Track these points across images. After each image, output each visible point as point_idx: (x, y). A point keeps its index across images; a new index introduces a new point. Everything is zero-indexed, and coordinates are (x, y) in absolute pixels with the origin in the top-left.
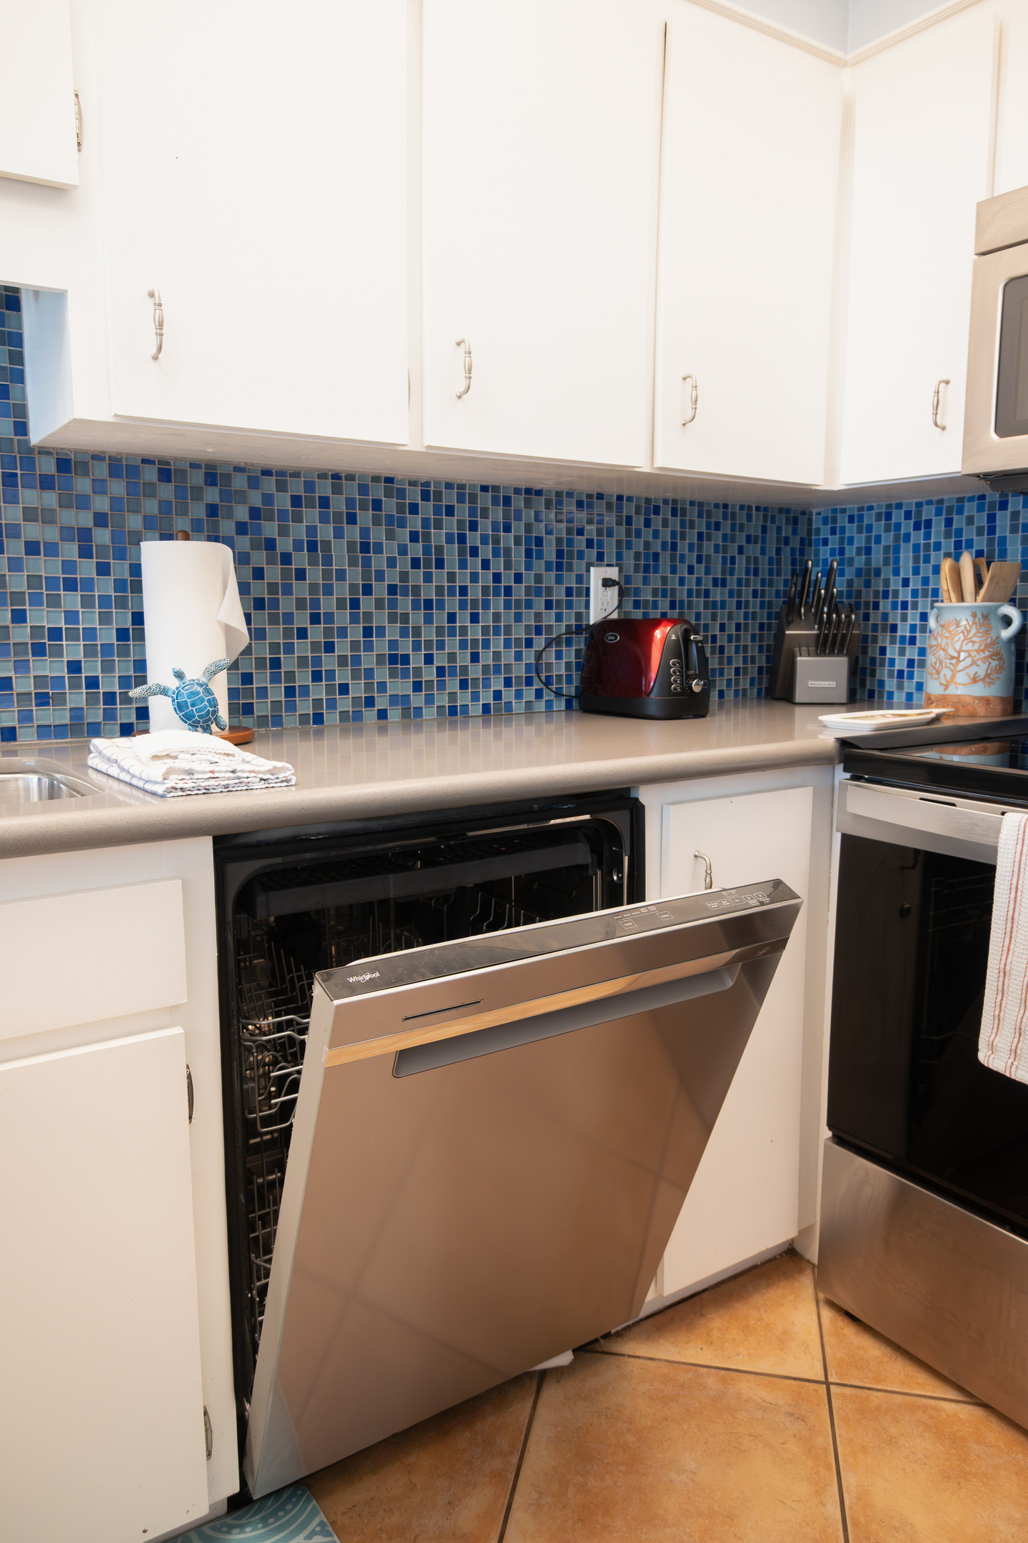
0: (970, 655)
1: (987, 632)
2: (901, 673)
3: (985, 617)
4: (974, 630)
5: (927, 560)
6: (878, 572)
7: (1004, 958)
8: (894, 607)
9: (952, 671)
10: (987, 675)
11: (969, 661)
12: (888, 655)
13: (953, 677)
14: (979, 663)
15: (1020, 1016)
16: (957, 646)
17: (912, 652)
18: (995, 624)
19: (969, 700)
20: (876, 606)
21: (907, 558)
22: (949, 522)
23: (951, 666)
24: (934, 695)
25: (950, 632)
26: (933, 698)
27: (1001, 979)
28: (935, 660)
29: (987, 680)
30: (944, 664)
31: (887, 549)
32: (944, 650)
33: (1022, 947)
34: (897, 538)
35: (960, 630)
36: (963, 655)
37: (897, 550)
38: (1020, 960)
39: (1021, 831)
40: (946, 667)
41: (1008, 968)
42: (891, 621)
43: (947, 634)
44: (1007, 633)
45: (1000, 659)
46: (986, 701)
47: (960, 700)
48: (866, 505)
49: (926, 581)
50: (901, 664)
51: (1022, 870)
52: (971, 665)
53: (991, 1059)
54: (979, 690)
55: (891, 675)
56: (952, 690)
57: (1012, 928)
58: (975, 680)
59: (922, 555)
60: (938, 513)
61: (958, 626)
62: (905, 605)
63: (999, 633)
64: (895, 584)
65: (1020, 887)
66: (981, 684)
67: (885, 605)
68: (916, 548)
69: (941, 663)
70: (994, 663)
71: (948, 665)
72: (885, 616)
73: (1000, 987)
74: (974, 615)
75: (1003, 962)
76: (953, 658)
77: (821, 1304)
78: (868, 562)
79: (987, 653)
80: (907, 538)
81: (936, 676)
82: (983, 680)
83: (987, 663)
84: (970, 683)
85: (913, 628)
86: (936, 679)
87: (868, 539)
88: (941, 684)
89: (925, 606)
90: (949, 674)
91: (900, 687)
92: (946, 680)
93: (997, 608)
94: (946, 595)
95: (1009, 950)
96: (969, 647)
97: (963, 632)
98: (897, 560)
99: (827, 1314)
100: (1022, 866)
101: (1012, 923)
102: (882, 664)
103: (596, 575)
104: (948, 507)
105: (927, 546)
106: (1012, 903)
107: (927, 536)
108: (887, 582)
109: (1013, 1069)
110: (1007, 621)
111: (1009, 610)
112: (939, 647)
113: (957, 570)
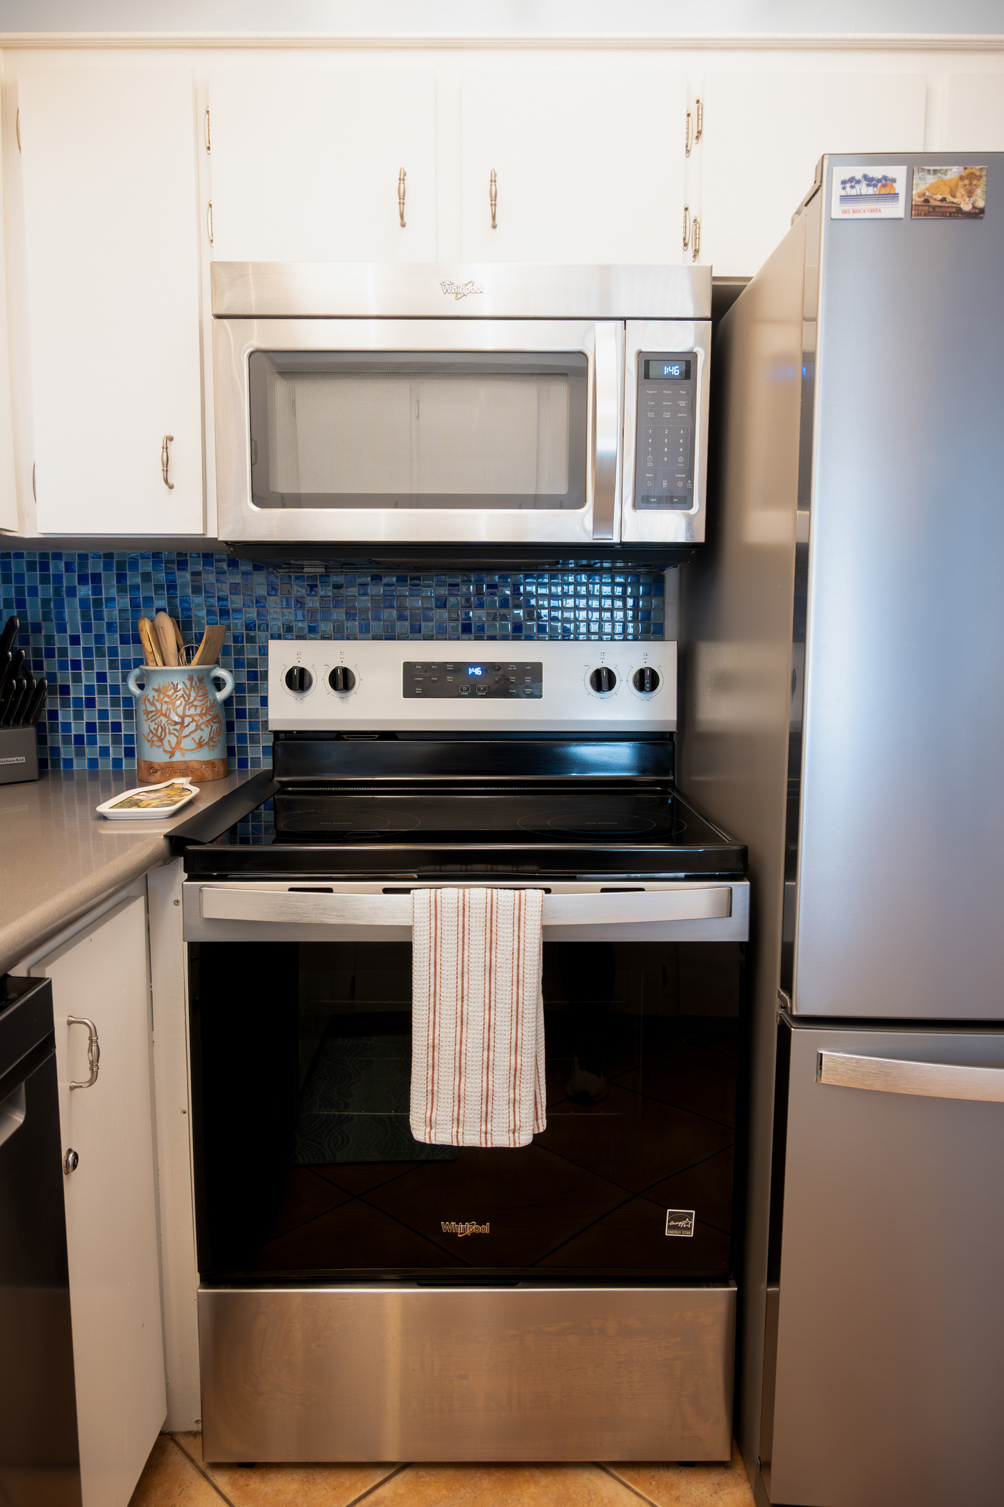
0: (194, 720)
1: (205, 695)
2: (79, 739)
3: (201, 680)
4: (193, 695)
5: (99, 617)
6: (37, 628)
7: (431, 1033)
8: (63, 666)
9: (177, 737)
10: (211, 739)
11: (192, 727)
12: (60, 720)
13: (179, 743)
14: (203, 727)
15: (457, 1084)
16: (180, 711)
17: (90, 716)
18: (211, 687)
19: (196, 766)
20: (39, 666)
21: (73, 614)
22: (121, 578)
23: (175, 732)
24: (158, 764)
25: (168, 696)
26: (156, 767)
27: (430, 1054)
28: (156, 727)
29: (211, 743)
30: (167, 731)
31: (46, 602)
32: (165, 715)
33: (448, 1018)
34: (57, 591)
35: (180, 694)
36: (187, 720)
37: (60, 604)
38: (448, 1031)
39: (433, 907)
40: (170, 733)
41: (437, 1041)
42: (59, 682)
43: (166, 699)
44: (221, 696)
45: (219, 722)
46: (211, 764)
47: (188, 767)
48: (13, 552)
49: (99, 639)
50: (78, 728)
51: (438, 944)
52: (196, 730)
53: (432, 1135)
54: (205, 755)
55: (66, 740)
56: (178, 757)
57: (435, 1002)
58: (200, 745)
59: (92, 610)
60: (107, 567)
61: (176, 690)
62: (76, 665)
63: (215, 696)
64: (61, 641)
65: (438, 960)
66: (206, 748)
67: (50, 665)
68: (84, 603)
69: (163, 729)
70: (215, 726)
71: (172, 731)
72: (52, 677)
73: (430, 1062)
74: (191, 679)
75: (431, 1037)
76: (176, 723)
77: (209, 1473)
78: (23, 616)
79: (209, 717)
80: (72, 592)
81: (159, 744)
82: (207, 743)
83: (210, 727)
84: (196, 748)
85: (89, 689)
86: (159, 747)
87: (20, 591)
88: (165, 751)
89: (102, 665)
90: (174, 740)
91: (80, 753)
92: (171, 747)
93: (209, 671)
94: (150, 658)
95: (434, 1024)
96: (192, 711)
97: (183, 696)
98: (60, 616)
99: (222, 1480)
100: (438, 940)
101: (435, 997)
102: (54, 729)
104: (117, 562)
105: (98, 603)
106: (432, 977)
107: (97, 591)
108: (50, 639)
109: (460, 1137)
110: (219, 684)
111: (222, 673)
112: (159, 712)
113: (155, 630)
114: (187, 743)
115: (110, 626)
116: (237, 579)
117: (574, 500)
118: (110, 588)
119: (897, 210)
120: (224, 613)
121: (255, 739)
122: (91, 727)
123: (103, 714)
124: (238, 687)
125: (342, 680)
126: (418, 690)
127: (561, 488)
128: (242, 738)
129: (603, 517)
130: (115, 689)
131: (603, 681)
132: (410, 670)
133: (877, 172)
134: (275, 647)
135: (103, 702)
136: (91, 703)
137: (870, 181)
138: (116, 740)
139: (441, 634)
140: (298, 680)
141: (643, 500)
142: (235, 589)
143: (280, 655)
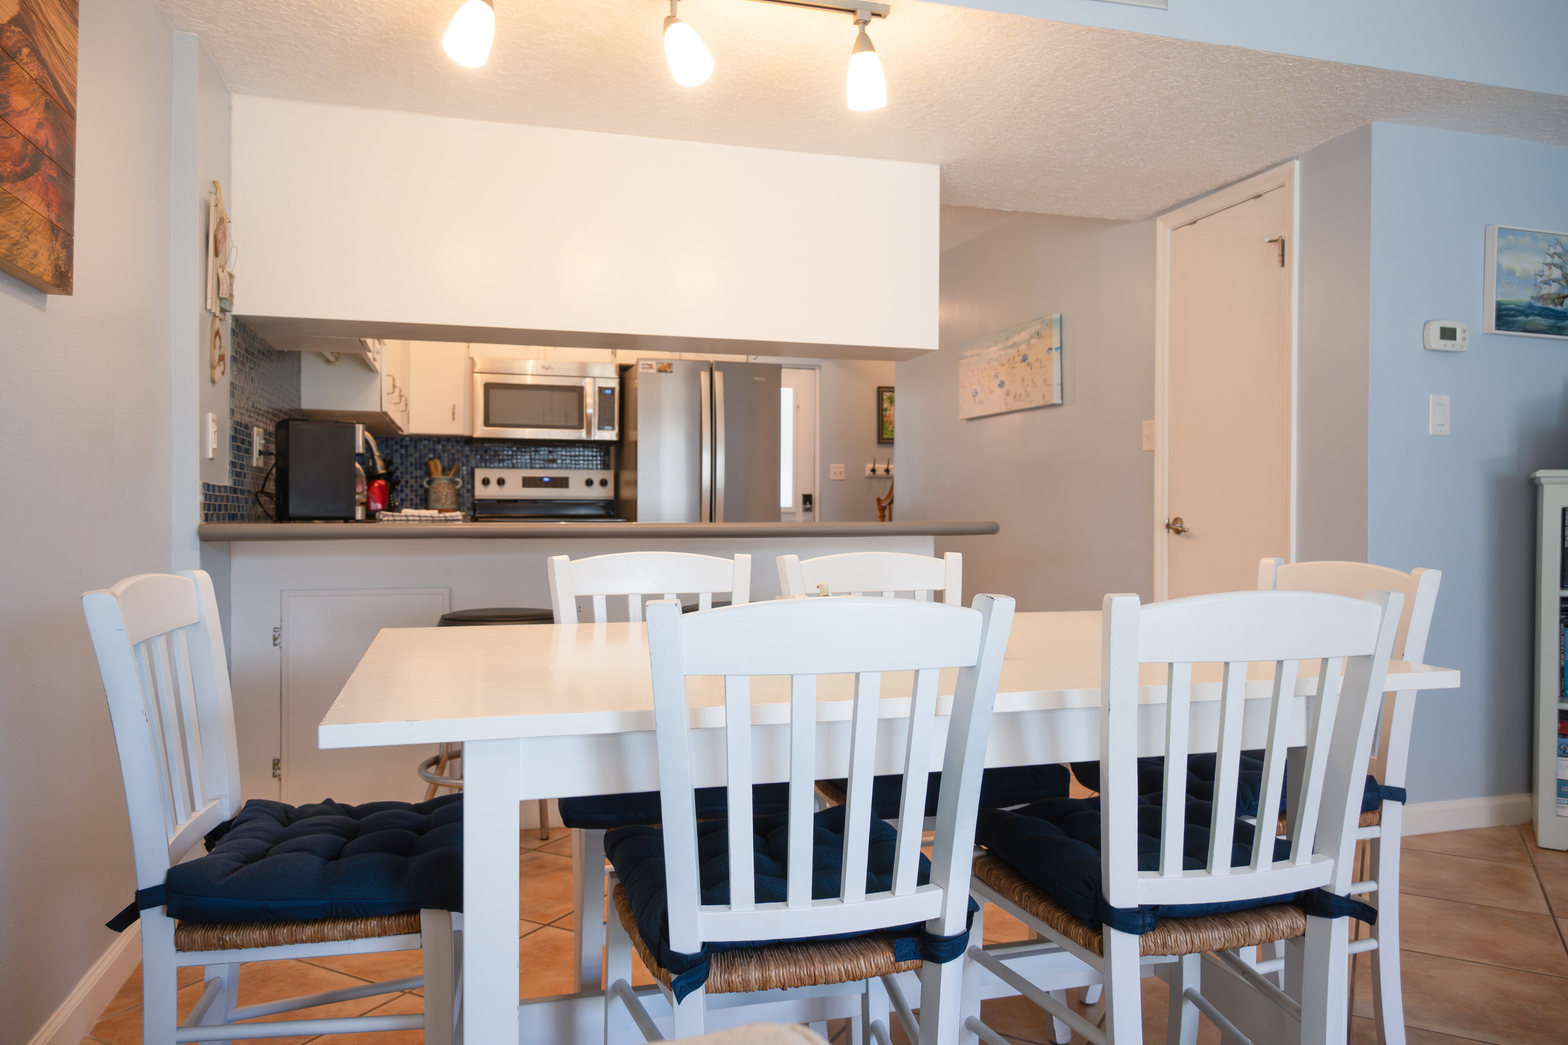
0: (450, 492)
1: (453, 486)
3: (451, 482)
4: (449, 486)
9: (445, 500)
11: (450, 497)
13: (446, 502)
14: (453, 494)
16: (445, 490)
18: (454, 484)
22: (415, 447)
23: (445, 498)
28: (438, 496)
30: (442, 498)
32: (441, 492)
36: (448, 494)
43: (442, 487)
44: (458, 487)
56: (445, 507)
63: (456, 487)
66: (454, 504)
68: (402, 456)
74: (448, 481)
76: (445, 495)
81: (439, 502)
83: (455, 497)
84: (451, 504)
88: (441, 505)
92: (443, 503)
93: (453, 479)
94: (434, 475)
96: (449, 490)
97: (445, 485)
107: (406, 451)
110: (457, 483)
111: (458, 480)
112: (439, 492)
113: (435, 465)
114: (449, 502)
115: (411, 464)
116: (459, 448)
117: (580, 427)
118: (411, 450)
119: (654, 371)
121: (466, 504)
122: (402, 500)
123: (407, 495)
124: (464, 485)
125: (501, 482)
126: (527, 485)
127: (576, 424)
128: (461, 504)
129: (589, 432)
130: (412, 486)
131: (589, 483)
132: (523, 478)
133: (650, 362)
134: (476, 471)
135: (407, 490)
137: (648, 365)
139: (535, 468)
140: (486, 482)
141: (600, 427)
142: (458, 451)
143: (480, 474)
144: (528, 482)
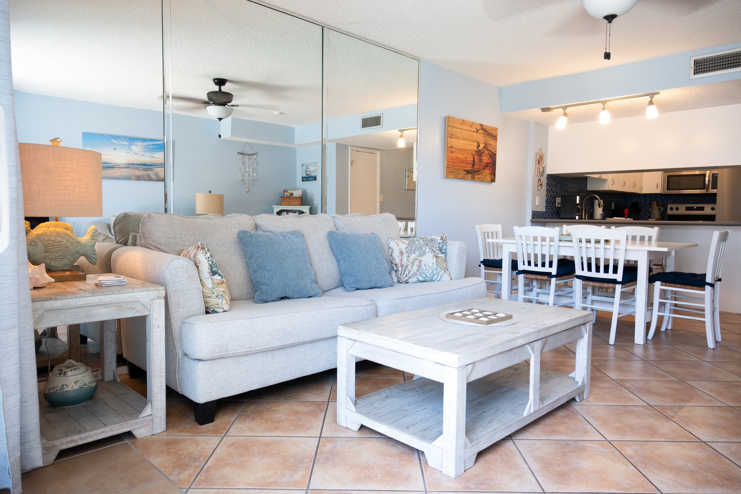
0: (658, 213)
2: (642, 216)
16: (656, 212)
32: (654, 213)
44: (661, 211)
46: (660, 218)
49: (646, 204)
58: (658, 216)
60: (648, 196)
61: (656, 210)
62: (643, 207)
67: (640, 208)
70: (660, 214)
74: (658, 209)
80: (643, 200)
85: (644, 210)
86: (653, 216)
87: (636, 199)
89: (646, 207)
94: (653, 207)
98: (641, 202)
103: (613, 203)
105: (646, 200)
108: (640, 204)
110: (661, 209)
111: (662, 208)
113: (654, 203)
114: (657, 216)
115: (648, 203)
117: (704, 189)
120: (663, 201)
121: (666, 216)
122: (644, 215)
123: (646, 213)
124: (664, 210)
125: (677, 209)
127: (702, 188)
128: (664, 216)
129: (707, 190)
130: (648, 210)
131: (713, 209)
132: (686, 207)
134: (669, 205)
135: (646, 212)
136: (644, 212)
138: (647, 216)
139: (692, 203)
140: (671, 209)
141: (712, 188)
142: (664, 198)
143: (669, 206)
144: (687, 209)
